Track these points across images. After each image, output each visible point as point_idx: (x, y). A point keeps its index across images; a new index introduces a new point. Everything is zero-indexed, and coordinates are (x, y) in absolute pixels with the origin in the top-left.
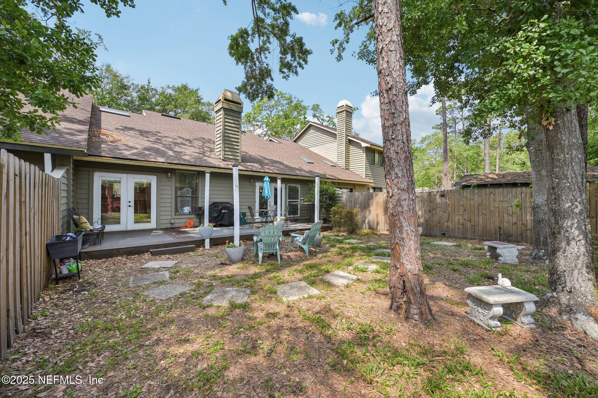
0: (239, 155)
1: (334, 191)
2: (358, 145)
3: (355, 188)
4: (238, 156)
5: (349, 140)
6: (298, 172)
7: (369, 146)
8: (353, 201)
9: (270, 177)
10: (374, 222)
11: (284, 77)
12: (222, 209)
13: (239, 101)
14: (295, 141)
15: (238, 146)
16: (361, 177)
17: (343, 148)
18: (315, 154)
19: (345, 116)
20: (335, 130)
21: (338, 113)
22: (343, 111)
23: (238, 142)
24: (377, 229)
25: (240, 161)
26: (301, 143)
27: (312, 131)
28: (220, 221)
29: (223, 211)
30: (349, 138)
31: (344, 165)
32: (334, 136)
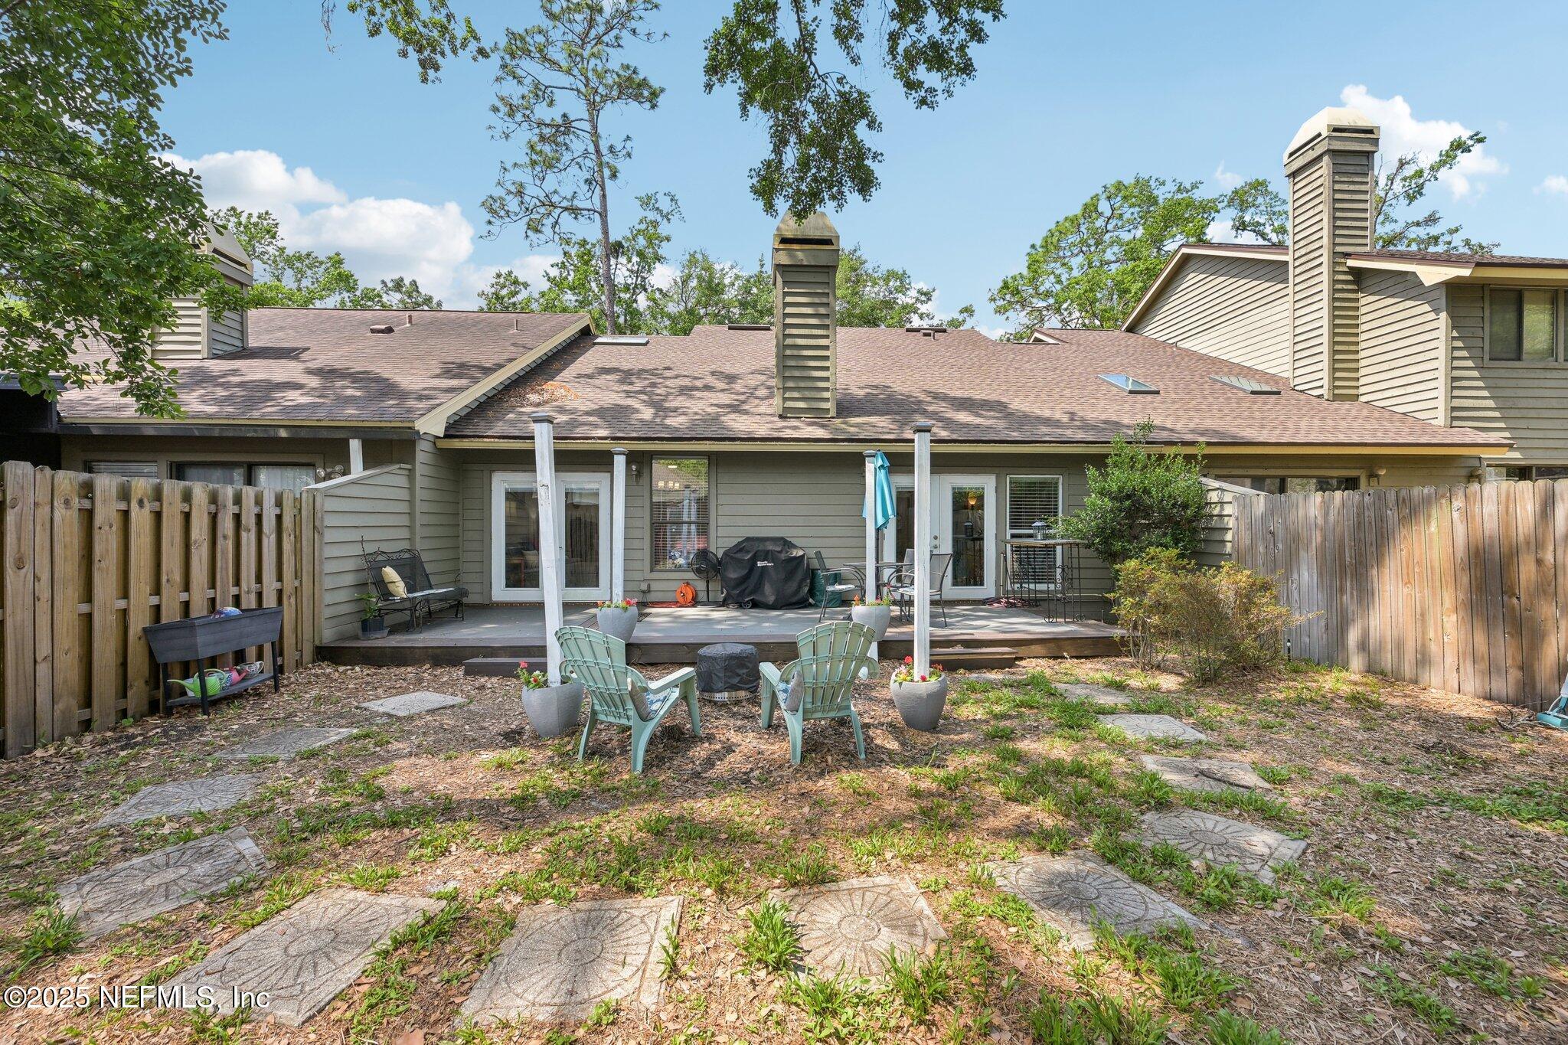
0: (826, 395)
1: (1204, 492)
2: (1406, 286)
3: (1372, 475)
4: (827, 400)
5: (1353, 271)
6: (1044, 430)
7: (1466, 272)
8: (1280, 534)
9: (888, 455)
10: (1400, 645)
11: (923, 102)
12: (755, 558)
13: (826, 234)
14: (1131, 329)
15: (827, 369)
16: (1425, 425)
17: (1320, 313)
18: (1203, 358)
19: (1326, 180)
20: (1280, 246)
21: (1293, 175)
22: (1319, 158)
23: (826, 358)
24: (1416, 682)
25: (833, 413)
26: (1153, 330)
27: (1192, 278)
28: (750, 594)
29: (759, 564)
30: (1351, 263)
31: (1325, 382)
32: (1277, 271)
